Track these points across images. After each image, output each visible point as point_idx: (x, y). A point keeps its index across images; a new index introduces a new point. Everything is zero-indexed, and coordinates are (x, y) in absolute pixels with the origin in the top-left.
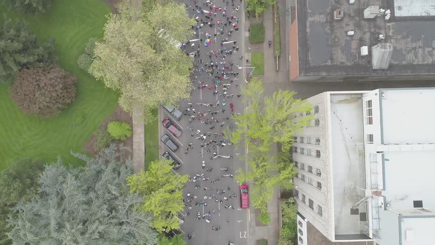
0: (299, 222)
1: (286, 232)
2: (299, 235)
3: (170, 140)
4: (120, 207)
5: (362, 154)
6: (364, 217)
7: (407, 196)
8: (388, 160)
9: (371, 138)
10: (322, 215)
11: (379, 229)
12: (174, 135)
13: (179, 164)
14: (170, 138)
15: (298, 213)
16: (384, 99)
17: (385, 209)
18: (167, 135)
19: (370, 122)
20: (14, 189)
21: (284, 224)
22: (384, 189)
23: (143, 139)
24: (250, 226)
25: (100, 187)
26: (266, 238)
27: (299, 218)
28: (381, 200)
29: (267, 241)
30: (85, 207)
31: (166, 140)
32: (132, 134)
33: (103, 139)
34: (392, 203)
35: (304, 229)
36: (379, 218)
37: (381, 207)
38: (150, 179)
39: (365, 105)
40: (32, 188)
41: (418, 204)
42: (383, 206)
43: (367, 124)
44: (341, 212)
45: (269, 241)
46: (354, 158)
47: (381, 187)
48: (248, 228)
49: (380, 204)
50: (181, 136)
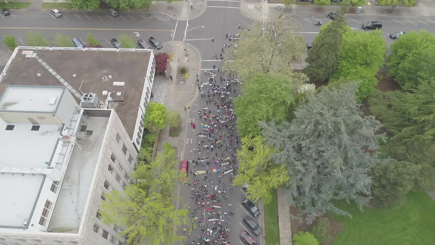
0: (139, 144)
1: (151, 138)
2: (141, 135)
3: (253, 227)
4: (292, 150)
5: (66, 177)
6: (83, 128)
7: (42, 134)
8: (46, 163)
9: (53, 189)
10: (117, 134)
11: (74, 113)
12: (248, 234)
13: (244, 204)
14: (252, 230)
15: (138, 152)
16: (26, 220)
17: (63, 125)
18: (256, 235)
19: (48, 204)
20: (393, 172)
21: (152, 145)
22: (59, 139)
23: (280, 232)
24: (182, 146)
25: (313, 170)
26: (170, 138)
27: (139, 147)
28: (65, 133)
29: (170, 135)
30: (322, 149)
31: (256, 228)
32: (292, 238)
33: (321, 230)
34: (57, 130)
35: (135, 136)
36: (71, 121)
37: (67, 128)
38: (268, 178)
39: (47, 223)
40: (378, 175)
41: (36, 128)
42: (65, 128)
43: (51, 203)
44: (101, 133)
45: (168, 135)
46: (74, 175)
47: (61, 142)
48: (184, 146)
49: (67, 130)
50: (241, 232)
